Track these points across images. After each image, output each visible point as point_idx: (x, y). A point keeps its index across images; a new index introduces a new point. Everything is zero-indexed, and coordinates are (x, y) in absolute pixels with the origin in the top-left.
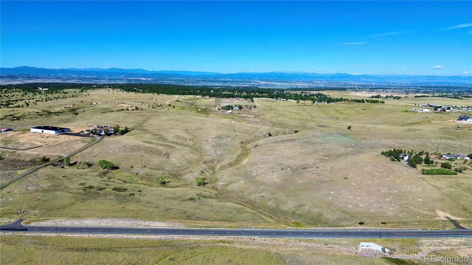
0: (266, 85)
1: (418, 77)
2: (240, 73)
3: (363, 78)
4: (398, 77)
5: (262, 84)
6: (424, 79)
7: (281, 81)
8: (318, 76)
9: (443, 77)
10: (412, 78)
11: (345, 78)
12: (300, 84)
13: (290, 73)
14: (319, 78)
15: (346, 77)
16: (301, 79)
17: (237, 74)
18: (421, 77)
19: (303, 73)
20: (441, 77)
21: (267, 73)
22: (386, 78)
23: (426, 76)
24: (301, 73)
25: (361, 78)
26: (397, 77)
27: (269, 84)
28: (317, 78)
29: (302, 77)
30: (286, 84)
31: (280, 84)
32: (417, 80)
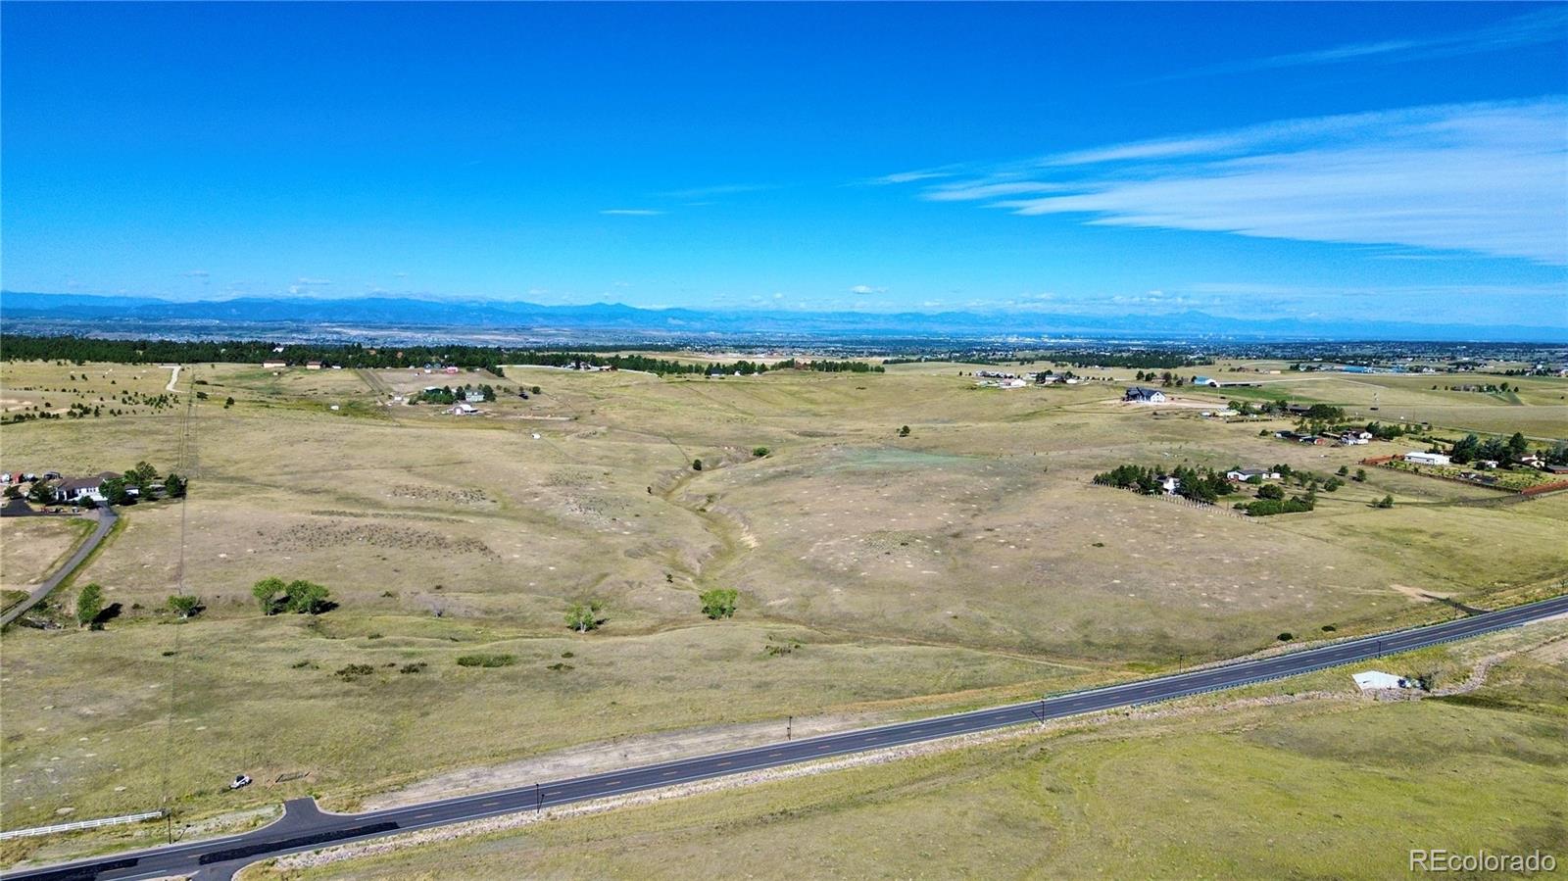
0: (371, 339)
1: (820, 315)
2: (243, 298)
3: (674, 318)
4: (771, 316)
5: (355, 337)
6: (835, 322)
7: (420, 328)
8: (536, 311)
9: (879, 316)
10: (804, 320)
11: (622, 320)
12: (492, 337)
13: (438, 301)
14: (541, 319)
15: (624, 316)
16: (482, 320)
17: (234, 304)
18: (827, 315)
19: (483, 301)
20: (876, 317)
21: (352, 301)
22: (738, 319)
23: (842, 315)
24: (475, 302)
25: (670, 320)
26: (768, 317)
27: (382, 336)
28: (535, 318)
29: (483, 315)
30: (445, 336)
31: (419, 335)
32: (818, 324)
